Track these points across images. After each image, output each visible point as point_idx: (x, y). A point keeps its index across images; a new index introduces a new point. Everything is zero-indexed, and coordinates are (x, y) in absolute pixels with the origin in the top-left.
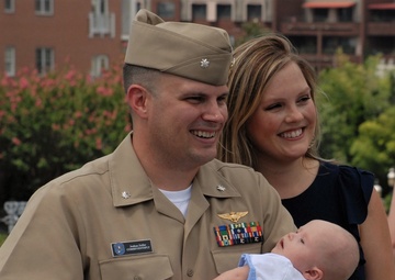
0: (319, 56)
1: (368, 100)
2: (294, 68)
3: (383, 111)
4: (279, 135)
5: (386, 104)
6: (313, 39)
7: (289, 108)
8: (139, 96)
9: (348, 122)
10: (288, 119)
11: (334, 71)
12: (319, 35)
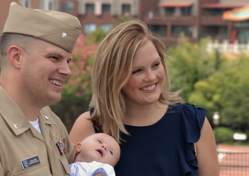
0: (169, 38)
1: (201, 68)
2: (150, 45)
3: (211, 74)
4: (141, 89)
5: (212, 70)
6: (165, 27)
7: (147, 72)
8: (16, 53)
9: (188, 82)
10: (146, 80)
11: (179, 49)
12: (169, 24)
